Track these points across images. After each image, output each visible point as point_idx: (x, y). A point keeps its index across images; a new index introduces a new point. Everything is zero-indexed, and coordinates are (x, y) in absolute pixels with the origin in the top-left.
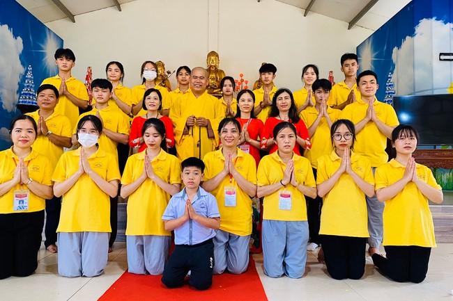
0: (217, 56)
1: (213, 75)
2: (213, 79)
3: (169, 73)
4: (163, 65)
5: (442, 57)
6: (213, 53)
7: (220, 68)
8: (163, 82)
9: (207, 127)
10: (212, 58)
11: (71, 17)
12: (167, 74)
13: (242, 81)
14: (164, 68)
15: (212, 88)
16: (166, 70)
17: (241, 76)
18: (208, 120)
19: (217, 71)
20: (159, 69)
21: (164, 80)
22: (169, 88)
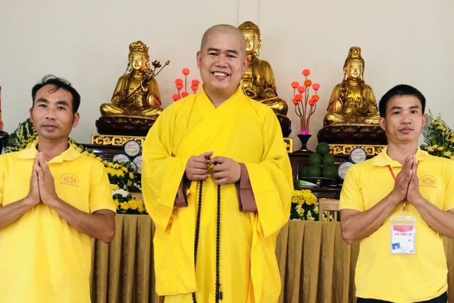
0: (257, 31)
1: (248, 72)
2: (247, 79)
3: (156, 65)
4: (145, 50)
6: (249, 26)
7: (261, 58)
8: (145, 84)
9: (237, 184)
10: (248, 35)
12: (152, 67)
13: (308, 83)
14: (147, 57)
16: (152, 60)
17: (306, 73)
18: (243, 166)
19: (256, 63)
20: (137, 57)
21: (147, 80)
22: (157, 98)
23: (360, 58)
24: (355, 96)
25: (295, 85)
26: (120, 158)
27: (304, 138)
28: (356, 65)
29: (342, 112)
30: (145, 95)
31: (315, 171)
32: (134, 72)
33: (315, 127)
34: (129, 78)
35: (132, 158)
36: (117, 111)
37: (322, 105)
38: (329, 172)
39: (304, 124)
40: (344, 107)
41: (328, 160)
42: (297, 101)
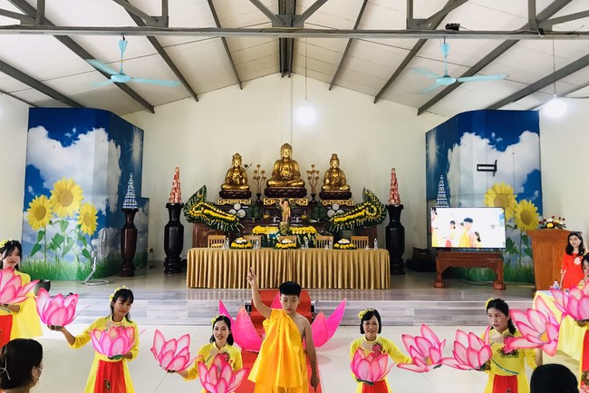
0: (291, 148)
1: (287, 166)
2: (287, 170)
3: (246, 166)
4: (240, 157)
5: (480, 168)
6: (287, 146)
7: (293, 158)
8: (241, 174)
10: (286, 150)
11: (151, 108)
12: (244, 167)
13: (314, 171)
15: (285, 180)
17: (313, 166)
19: (290, 162)
20: (237, 161)
21: (241, 172)
22: (246, 180)
23: (337, 159)
24: (335, 175)
25: (308, 172)
26: (232, 211)
27: (313, 195)
28: (335, 162)
29: (329, 184)
30: (241, 179)
31: (316, 215)
32: (234, 167)
33: (318, 191)
34: (233, 170)
35: (237, 211)
36: (228, 187)
37: (320, 182)
38: (322, 215)
39: (313, 188)
40: (331, 182)
41: (322, 210)
42: (309, 178)
